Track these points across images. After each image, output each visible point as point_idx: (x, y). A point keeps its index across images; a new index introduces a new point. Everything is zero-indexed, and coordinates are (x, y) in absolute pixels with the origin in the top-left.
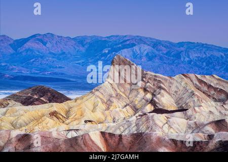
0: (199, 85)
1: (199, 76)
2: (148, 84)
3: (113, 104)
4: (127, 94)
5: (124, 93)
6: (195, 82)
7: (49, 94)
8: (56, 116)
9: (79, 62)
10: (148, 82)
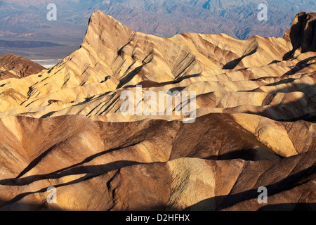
0: (204, 48)
1: (203, 36)
2: (137, 49)
3: (90, 77)
4: (110, 64)
5: (105, 61)
6: (197, 44)
7: (21, 65)
8: (12, 96)
9: (70, 18)
10: (137, 46)
